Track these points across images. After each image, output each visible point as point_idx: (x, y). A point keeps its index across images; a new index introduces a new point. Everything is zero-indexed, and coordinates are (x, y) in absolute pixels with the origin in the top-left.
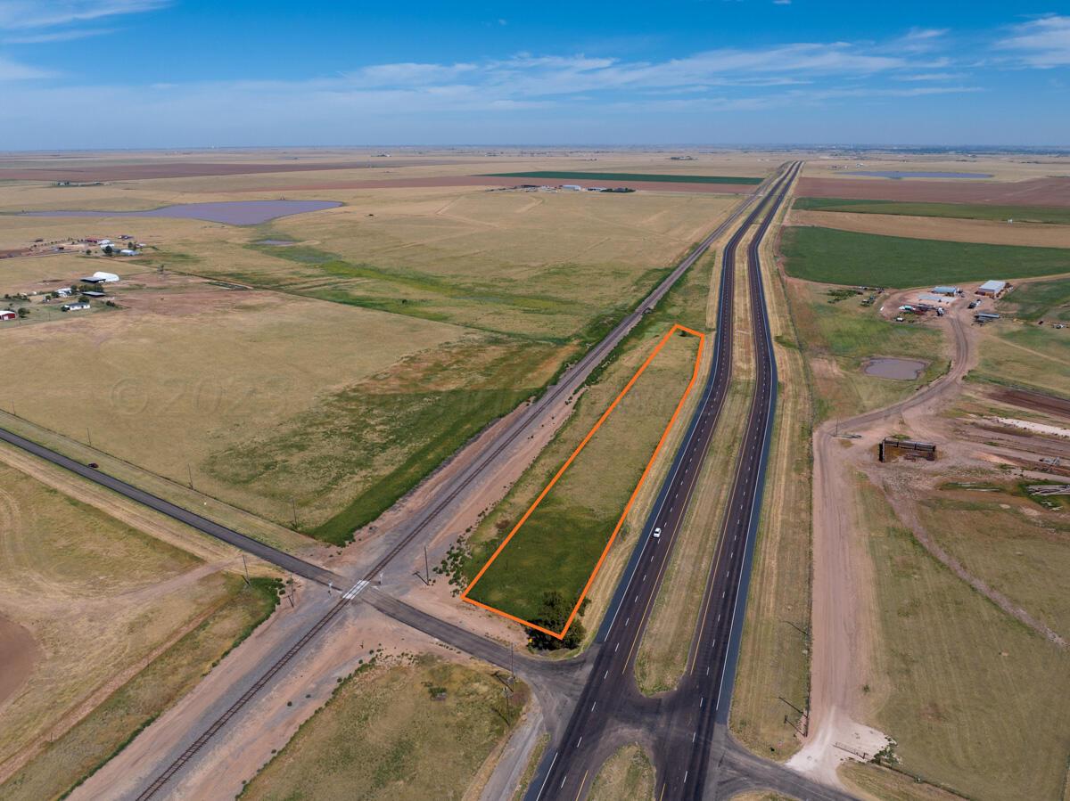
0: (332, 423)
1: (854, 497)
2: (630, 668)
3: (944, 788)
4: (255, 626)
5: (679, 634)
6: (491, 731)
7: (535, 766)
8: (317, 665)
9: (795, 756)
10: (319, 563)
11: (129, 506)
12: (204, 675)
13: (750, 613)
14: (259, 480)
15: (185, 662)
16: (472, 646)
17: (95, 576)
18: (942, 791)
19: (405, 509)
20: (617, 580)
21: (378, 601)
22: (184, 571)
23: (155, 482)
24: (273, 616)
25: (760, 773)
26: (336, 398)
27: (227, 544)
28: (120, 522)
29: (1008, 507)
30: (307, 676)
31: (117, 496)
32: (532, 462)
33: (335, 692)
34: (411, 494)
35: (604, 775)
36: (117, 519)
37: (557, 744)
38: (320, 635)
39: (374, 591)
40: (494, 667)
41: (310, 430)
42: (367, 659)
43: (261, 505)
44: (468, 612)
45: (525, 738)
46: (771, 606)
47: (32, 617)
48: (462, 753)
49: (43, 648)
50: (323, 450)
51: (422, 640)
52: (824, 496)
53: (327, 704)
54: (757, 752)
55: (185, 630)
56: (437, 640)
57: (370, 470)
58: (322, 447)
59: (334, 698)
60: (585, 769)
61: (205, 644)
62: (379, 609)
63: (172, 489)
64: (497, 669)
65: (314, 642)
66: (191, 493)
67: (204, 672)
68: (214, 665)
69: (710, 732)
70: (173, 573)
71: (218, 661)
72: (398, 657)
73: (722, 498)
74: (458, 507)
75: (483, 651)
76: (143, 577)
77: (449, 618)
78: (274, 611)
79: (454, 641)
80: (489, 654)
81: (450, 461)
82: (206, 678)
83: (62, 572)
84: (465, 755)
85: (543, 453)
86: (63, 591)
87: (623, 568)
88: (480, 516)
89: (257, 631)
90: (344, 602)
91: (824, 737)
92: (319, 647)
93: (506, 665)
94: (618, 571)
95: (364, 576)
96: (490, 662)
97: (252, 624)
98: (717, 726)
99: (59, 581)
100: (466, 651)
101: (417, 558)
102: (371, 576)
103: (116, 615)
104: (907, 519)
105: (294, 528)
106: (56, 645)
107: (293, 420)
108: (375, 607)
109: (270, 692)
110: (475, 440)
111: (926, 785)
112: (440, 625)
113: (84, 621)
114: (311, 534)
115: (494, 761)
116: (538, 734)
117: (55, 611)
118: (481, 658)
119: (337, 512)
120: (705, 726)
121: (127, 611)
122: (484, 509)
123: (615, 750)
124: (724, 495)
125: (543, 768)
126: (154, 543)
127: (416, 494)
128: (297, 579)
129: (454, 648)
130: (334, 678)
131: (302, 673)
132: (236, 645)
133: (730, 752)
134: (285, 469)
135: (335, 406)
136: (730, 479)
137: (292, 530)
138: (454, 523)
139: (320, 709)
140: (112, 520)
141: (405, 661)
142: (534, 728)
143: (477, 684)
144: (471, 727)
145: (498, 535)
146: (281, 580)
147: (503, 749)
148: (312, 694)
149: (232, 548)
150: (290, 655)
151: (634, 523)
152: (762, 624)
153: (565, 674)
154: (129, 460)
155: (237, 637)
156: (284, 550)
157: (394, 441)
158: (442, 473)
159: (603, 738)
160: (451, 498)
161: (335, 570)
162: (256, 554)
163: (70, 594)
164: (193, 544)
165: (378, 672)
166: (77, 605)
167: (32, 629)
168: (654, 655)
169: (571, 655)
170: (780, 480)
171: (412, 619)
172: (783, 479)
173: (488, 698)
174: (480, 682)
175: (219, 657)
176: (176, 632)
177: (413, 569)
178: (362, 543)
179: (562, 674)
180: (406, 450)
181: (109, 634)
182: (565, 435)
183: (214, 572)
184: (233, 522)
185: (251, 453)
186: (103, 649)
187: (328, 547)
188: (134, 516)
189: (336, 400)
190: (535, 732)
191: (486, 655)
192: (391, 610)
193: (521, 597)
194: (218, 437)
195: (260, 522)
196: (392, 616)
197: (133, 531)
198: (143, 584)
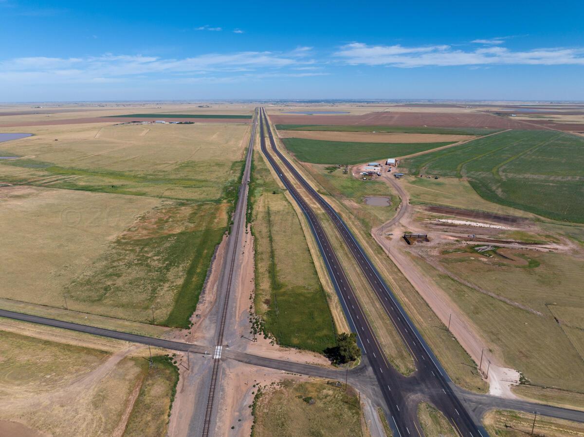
0: (125, 259)
1: (413, 263)
2: (389, 364)
3: (556, 389)
4: (175, 386)
5: (396, 342)
6: (353, 414)
7: (388, 426)
8: (229, 400)
9: (490, 389)
10: (183, 341)
11: (32, 328)
12: (168, 423)
13: (417, 325)
14: (106, 298)
15: (149, 418)
16: (305, 371)
17: (43, 377)
18: (556, 390)
19: (206, 302)
20: (346, 320)
21: (235, 356)
22: (102, 362)
23: (37, 309)
24: (180, 377)
25: (484, 401)
26: (116, 244)
27: (117, 340)
28: (34, 338)
29: (473, 258)
30: (229, 409)
31: (17, 322)
32: (254, 267)
33: (253, 414)
34: (204, 293)
35: (423, 422)
36: (29, 337)
37: (388, 412)
38: (219, 383)
39: (228, 351)
40: (325, 380)
41: (115, 264)
42: (256, 390)
43: (120, 312)
44: (287, 352)
45: (371, 413)
46: (422, 320)
47: (16, 414)
48: (348, 430)
49: (41, 432)
50: (132, 275)
51: (276, 373)
52: (400, 264)
53: (254, 422)
54: (474, 391)
55: (133, 398)
56: (283, 371)
57: (169, 283)
58: (130, 273)
59: (255, 417)
60: (412, 421)
61: (152, 404)
62: (239, 361)
63: (52, 311)
64: (327, 380)
65: (218, 388)
66: (67, 312)
67: (167, 422)
68: (169, 416)
69: (449, 387)
70: (96, 364)
71: (169, 412)
72: (270, 385)
73: (358, 271)
74: (235, 296)
75: (312, 372)
76: (77, 371)
77: (280, 358)
78: (179, 374)
79: (293, 370)
80: (317, 373)
81: (210, 271)
82: (170, 424)
83: (16, 378)
84: (350, 430)
85: (256, 261)
86: (26, 391)
87: (343, 314)
88: (250, 299)
89: (179, 388)
90: (217, 361)
91: (493, 377)
92: (223, 390)
93: (330, 377)
94: (342, 316)
95: (216, 343)
96: (320, 377)
97: (172, 385)
98: (449, 383)
99: (19, 385)
100: (304, 374)
101: (236, 328)
102: (220, 343)
103: (78, 398)
104: (441, 270)
105: (152, 323)
106: (49, 428)
107: (100, 259)
108: (237, 360)
109: (216, 424)
110: (215, 258)
111: (548, 389)
112: (279, 363)
113: (57, 407)
114: (165, 325)
115: (367, 429)
116: (375, 409)
117: (31, 406)
118: (315, 376)
119: (170, 309)
120: (443, 384)
121: (83, 395)
122: (250, 296)
123: (417, 407)
124: (358, 269)
125: (393, 427)
126: (68, 347)
127: (207, 291)
128: (178, 353)
129: (296, 374)
130: (245, 406)
131: (225, 408)
132: (172, 401)
133: (464, 395)
134: (118, 289)
135: (118, 248)
136: (354, 262)
137: (151, 324)
138: (240, 304)
139: (252, 426)
140: (26, 338)
141: (278, 388)
142: (370, 406)
143: (325, 391)
144: (341, 415)
145: (269, 308)
146: (168, 355)
147: (365, 422)
148: (241, 418)
149: (123, 342)
150: (211, 399)
151: (329, 290)
152: (425, 330)
153: (362, 375)
154: (8, 297)
155: (170, 395)
156: (155, 337)
157: (170, 264)
158: (211, 278)
159: (406, 403)
160: (228, 292)
161: (195, 343)
162: (140, 342)
163: (33, 392)
164: (95, 343)
165: (267, 396)
166: (44, 398)
167: (23, 422)
168: (394, 355)
169: (356, 364)
170: (376, 259)
171: (261, 362)
172: (377, 259)
173: (336, 396)
174: (325, 389)
175: (169, 410)
176: (127, 401)
177: (238, 334)
178: (198, 324)
179: (360, 375)
180: (181, 269)
181: (82, 412)
182: (260, 249)
183: (122, 358)
184: (110, 325)
185: (88, 282)
186: (86, 423)
187: (181, 330)
188: (40, 333)
189: (117, 246)
190: (373, 408)
191: (315, 374)
192: (245, 360)
193: (308, 338)
194: (60, 275)
195: (127, 323)
196: (249, 363)
197: (47, 343)
198: (80, 375)
